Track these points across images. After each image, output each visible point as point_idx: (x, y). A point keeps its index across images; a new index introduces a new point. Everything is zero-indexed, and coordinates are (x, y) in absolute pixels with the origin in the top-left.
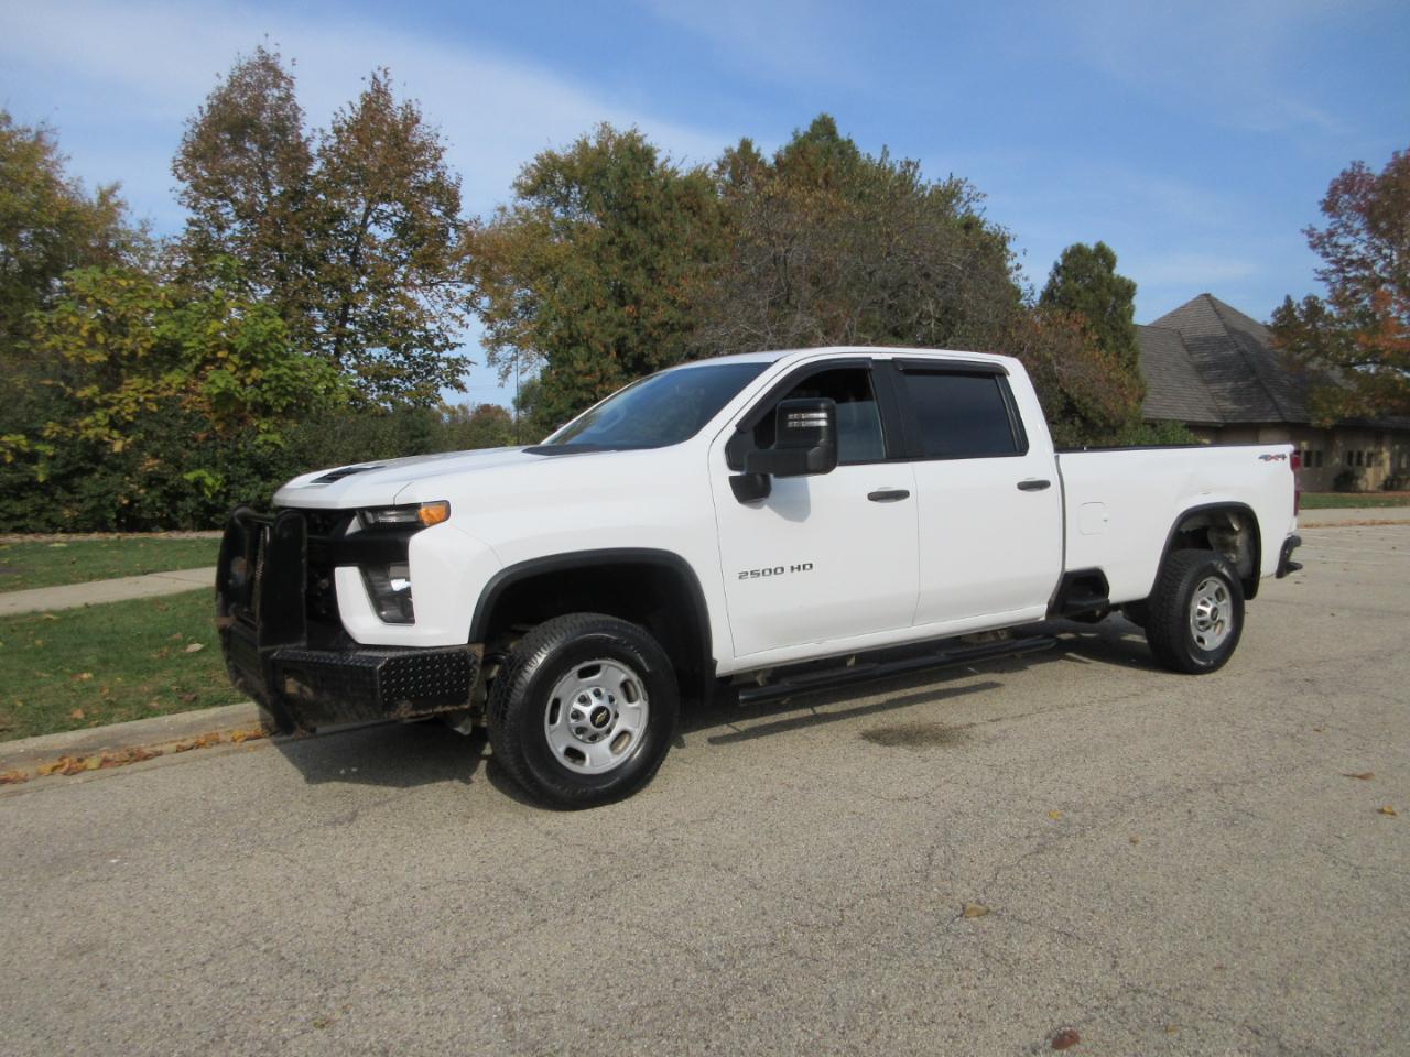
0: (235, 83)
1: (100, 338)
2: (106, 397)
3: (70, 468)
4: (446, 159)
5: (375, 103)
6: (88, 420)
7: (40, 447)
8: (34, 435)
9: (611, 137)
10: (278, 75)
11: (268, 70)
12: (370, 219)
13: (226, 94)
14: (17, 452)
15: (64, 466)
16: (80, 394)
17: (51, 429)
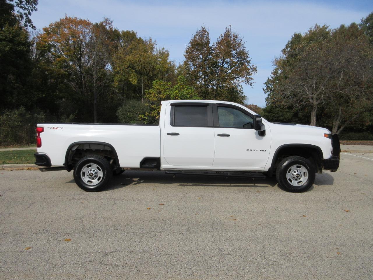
0: (196, 35)
1: (156, 95)
2: (157, 107)
3: (150, 122)
4: (245, 45)
5: (228, 34)
6: (153, 112)
7: (145, 117)
8: (145, 115)
9: (318, 28)
10: (205, 31)
11: (204, 32)
12: (224, 63)
13: (194, 39)
14: (141, 118)
15: (149, 121)
16: (152, 107)
17: (147, 114)
